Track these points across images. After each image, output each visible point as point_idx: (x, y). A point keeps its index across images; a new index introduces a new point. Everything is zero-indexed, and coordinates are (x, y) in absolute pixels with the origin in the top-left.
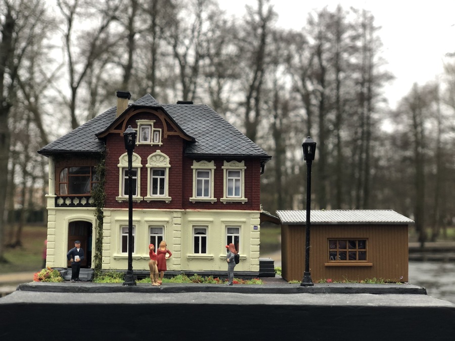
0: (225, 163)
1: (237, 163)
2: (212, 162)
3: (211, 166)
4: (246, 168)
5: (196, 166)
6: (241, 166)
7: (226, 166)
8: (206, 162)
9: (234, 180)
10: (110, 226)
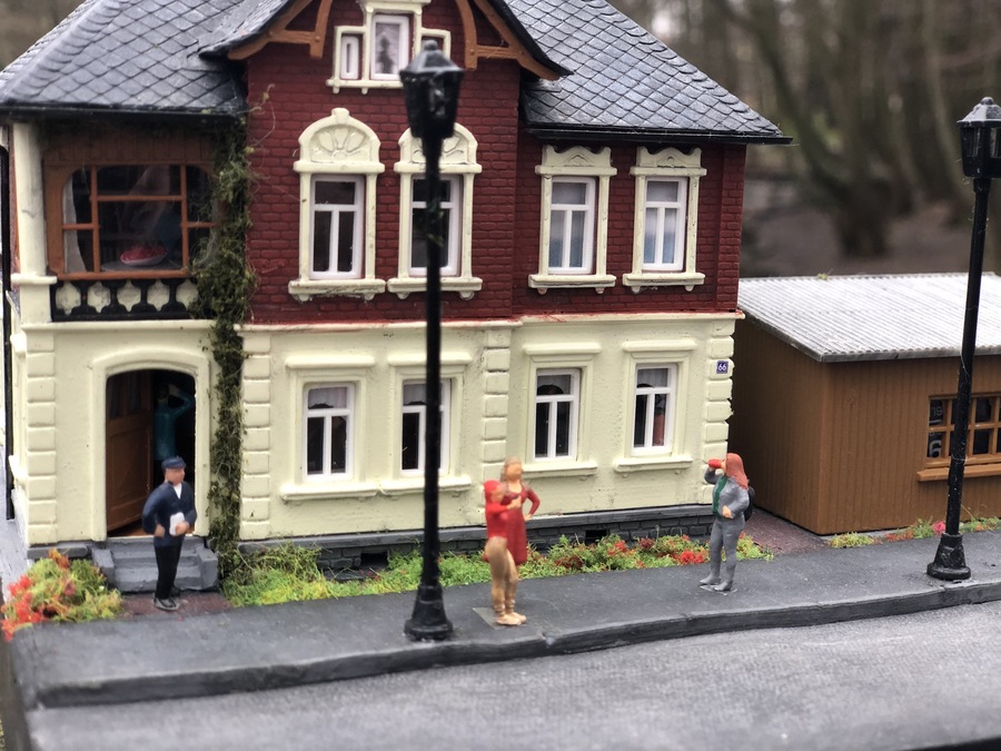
0: (644, 156)
1: (680, 158)
2: (605, 155)
3: (601, 166)
4: (704, 172)
5: (553, 165)
6: (691, 167)
7: (647, 167)
8: (586, 152)
9: (662, 212)
10: (270, 388)
